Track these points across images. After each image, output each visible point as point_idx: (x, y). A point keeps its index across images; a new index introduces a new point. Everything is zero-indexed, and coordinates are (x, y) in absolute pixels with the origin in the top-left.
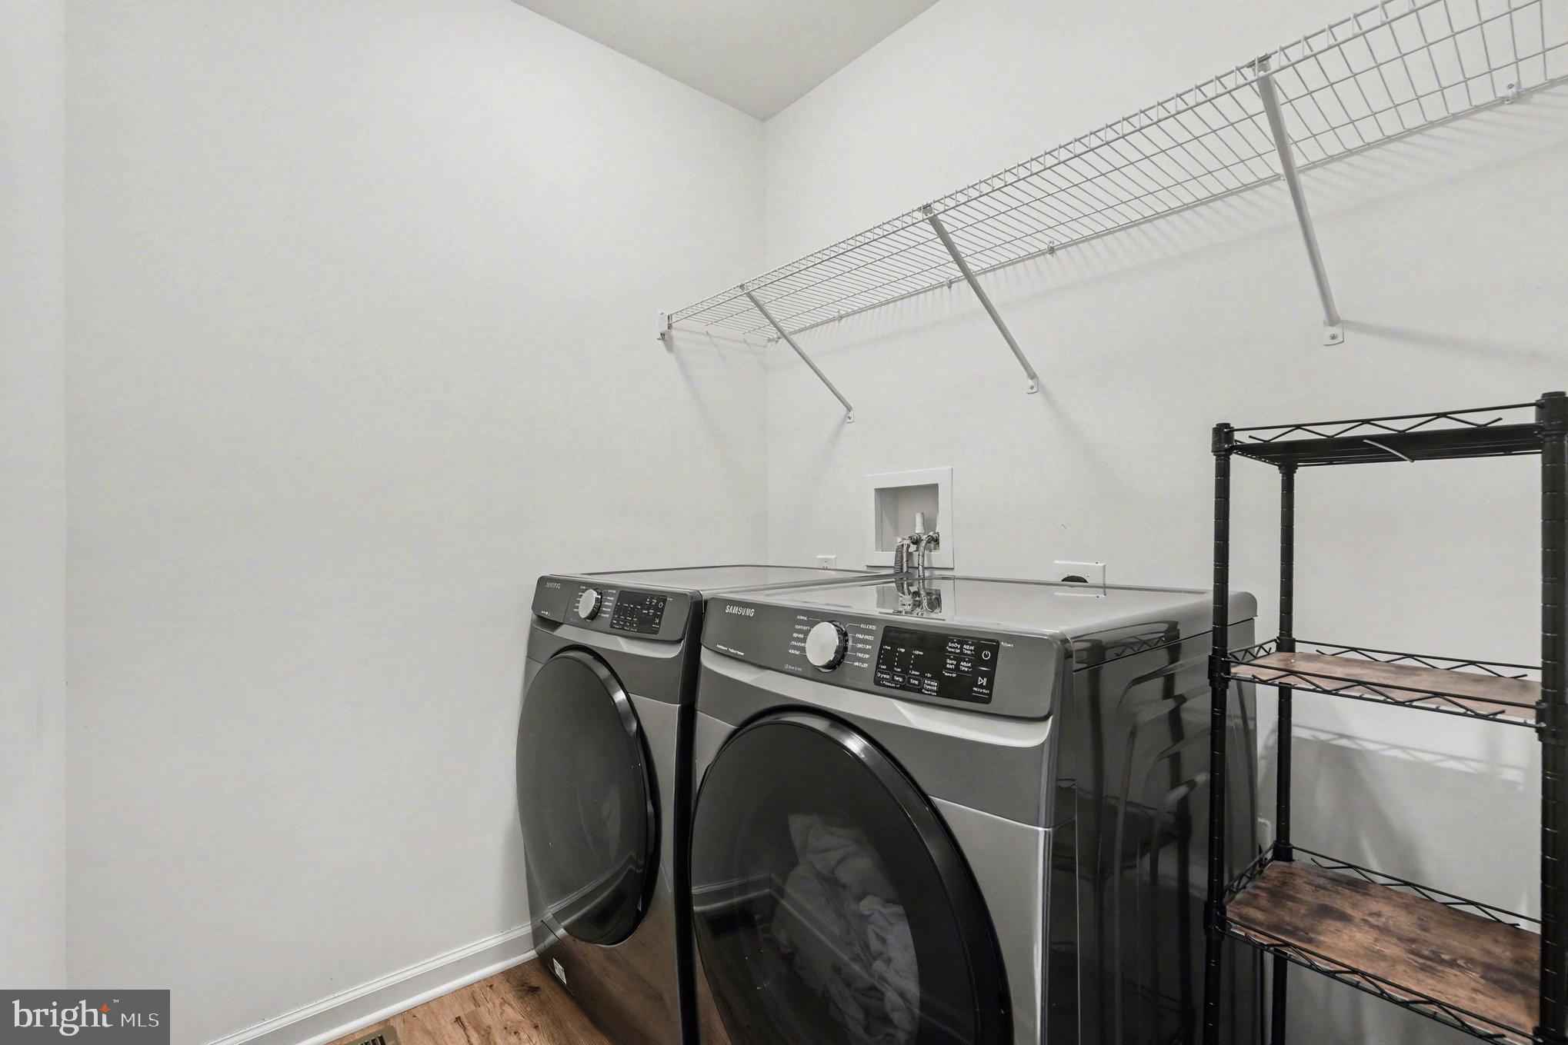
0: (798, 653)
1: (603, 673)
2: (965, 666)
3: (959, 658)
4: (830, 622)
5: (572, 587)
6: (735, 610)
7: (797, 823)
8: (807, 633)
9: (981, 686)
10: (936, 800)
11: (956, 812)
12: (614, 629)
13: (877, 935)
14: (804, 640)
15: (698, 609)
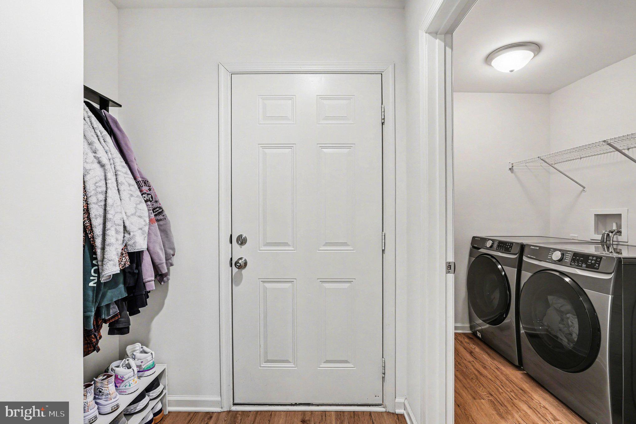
0: (550, 258)
1: (494, 260)
2: (593, 262)
3: (592, 260)
4: (560, 251)
5: (484, 240)
6: (533, 247)
7: (550, 298)
8: (553, 253)
9: (597, 266)
10: (585, 290)
11: (589, 293)
12: (497, 250)
13: (571, 321)
14: (552, 255)
15: (522, 247)
